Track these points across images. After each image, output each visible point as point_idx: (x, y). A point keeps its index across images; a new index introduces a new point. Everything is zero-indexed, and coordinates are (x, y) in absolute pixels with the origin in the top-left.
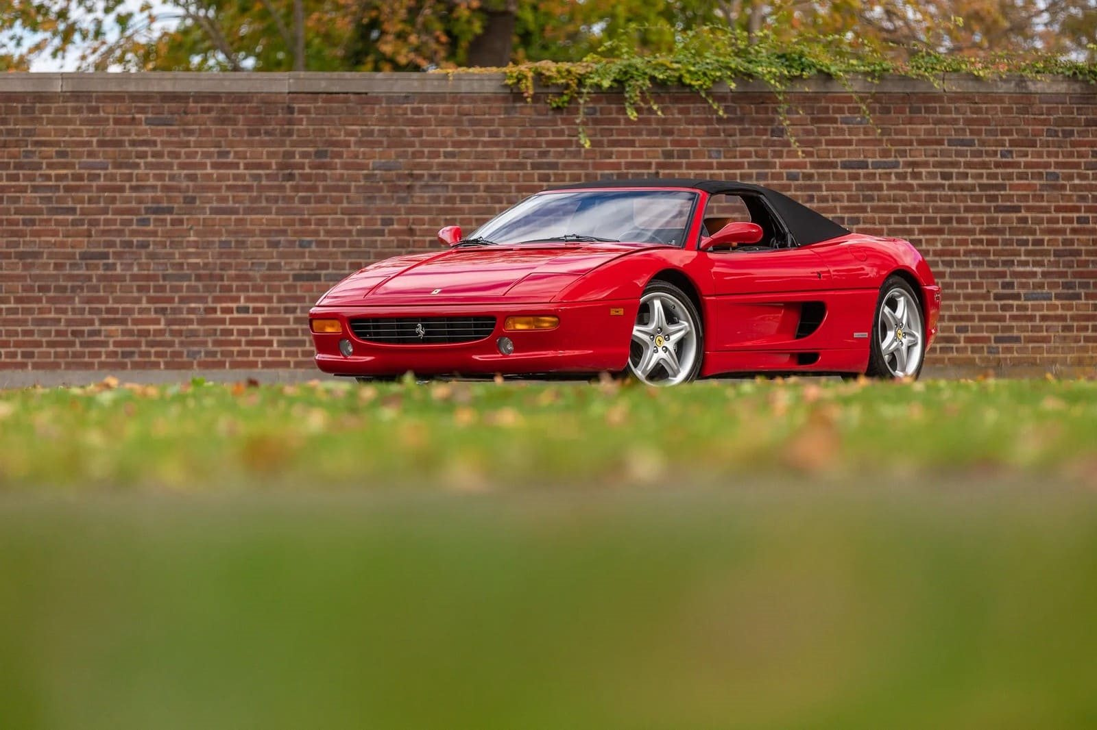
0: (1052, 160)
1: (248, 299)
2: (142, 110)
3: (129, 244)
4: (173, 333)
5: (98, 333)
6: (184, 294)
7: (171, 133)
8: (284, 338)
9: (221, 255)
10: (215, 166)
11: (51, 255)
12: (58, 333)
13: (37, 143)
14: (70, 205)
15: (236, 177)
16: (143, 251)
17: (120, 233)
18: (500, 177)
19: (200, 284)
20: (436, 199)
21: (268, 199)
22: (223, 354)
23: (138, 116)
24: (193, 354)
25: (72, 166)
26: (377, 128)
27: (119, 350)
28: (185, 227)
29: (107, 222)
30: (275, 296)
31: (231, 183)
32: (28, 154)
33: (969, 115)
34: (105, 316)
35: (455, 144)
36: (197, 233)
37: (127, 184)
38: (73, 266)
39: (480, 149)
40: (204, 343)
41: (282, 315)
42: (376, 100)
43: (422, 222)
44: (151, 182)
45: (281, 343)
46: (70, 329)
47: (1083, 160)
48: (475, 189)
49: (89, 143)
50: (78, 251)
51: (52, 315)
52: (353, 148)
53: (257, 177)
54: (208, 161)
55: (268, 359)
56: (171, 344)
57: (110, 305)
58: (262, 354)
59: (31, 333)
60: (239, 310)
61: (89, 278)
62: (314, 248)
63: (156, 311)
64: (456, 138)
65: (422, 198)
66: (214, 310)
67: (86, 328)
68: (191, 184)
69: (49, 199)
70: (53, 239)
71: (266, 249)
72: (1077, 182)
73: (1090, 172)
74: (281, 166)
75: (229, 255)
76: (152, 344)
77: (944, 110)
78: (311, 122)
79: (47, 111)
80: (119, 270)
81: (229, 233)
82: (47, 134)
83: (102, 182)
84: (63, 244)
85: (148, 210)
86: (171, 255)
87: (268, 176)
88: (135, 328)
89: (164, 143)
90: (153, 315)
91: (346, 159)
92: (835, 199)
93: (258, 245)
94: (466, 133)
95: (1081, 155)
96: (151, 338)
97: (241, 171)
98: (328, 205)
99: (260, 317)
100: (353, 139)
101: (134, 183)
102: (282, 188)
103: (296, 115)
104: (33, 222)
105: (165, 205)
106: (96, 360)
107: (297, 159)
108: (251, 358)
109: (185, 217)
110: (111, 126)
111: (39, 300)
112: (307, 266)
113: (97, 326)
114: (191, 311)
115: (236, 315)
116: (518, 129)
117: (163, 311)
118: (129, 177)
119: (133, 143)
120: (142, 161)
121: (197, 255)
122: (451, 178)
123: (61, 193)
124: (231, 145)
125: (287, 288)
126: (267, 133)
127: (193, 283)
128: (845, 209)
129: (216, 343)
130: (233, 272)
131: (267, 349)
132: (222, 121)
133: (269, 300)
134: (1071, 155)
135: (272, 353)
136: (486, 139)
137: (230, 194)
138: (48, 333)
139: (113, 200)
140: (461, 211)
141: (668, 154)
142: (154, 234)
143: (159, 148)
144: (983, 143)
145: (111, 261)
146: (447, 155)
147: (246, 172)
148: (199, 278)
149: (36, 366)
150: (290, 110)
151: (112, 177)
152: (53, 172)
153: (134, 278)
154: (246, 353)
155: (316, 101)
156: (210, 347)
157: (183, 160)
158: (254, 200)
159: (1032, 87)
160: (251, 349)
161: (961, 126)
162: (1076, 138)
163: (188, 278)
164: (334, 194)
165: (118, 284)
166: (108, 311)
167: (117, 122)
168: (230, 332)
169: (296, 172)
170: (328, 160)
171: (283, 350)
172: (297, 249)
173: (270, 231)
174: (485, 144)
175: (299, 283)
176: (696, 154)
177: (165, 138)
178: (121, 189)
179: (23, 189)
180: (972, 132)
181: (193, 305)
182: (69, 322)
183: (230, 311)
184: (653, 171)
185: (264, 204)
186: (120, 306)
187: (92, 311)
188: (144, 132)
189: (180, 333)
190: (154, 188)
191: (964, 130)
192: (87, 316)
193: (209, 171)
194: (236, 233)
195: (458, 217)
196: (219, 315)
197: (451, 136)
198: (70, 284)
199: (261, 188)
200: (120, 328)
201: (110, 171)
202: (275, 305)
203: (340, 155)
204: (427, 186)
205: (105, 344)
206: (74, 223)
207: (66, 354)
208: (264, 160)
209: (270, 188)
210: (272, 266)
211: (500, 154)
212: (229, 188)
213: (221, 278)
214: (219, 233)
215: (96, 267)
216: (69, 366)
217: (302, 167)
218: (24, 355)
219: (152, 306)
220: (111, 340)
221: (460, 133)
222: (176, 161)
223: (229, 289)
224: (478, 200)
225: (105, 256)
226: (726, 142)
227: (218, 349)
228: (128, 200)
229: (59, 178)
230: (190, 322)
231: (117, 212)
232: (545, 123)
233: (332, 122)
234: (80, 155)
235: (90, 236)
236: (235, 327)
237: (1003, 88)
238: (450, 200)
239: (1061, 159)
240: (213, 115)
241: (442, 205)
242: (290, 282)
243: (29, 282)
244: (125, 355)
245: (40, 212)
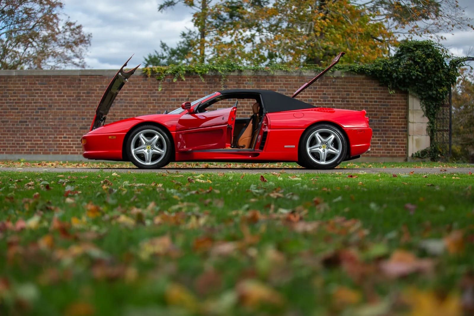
0: (310, 96)
1: (66, 135)
2: (37, 80)
3: (33, 119)
4: (45, 144)
5: (24, 144)
6: (48, 133)
7: (45, 87)
8: (77, 146)
9: (59, 122)
10: (58, 96)
11: (11, 122)
12: (13, 144)
13: (8, 90)
14: (17, 107)
15: (64, 99)
16: (37, 121)
17: (30, 115)
18: (141, 100)
19: (53, 130)
20: (122, 106)
21: (73, 106)
22: (59, 150)
23: (36, 82)
24: (50, 150)
25: (17, 96)
26: (105, 85)
27: (30, 149)
28: (49, 114)
29: (27, 112)
30: (74, 134)
31: (62, 101)
32: (6, 93)
33: (284, 82)
34: (26, 139)
35: (128, 90)
36: (52, 116)
37: (33, 101)
38: (17, 125)
39: (135, 91)
40: (54, 147)
41: (76, 139)
42: (105, 77)
43: (118, 113)
44: (40, 101)
45: (76, 147)
46: (16, 143)
47: (320, 96)
48: (133, 103)
49: (22, 90)
50: (18, 120)
51: (11, 139)
52: (98, 91)
53: (70, 99)
54: (56, 95)
55: (72, 152)
56: (44, 147)
57: (28, 136)
58: (70, 150)
59: (5, 144)
60: (64, 138)
61: (22, 128)
62: (86, 120)
63: (41, 138)
64: (128, 88)
65: (118, 106)
66: (57, 138)
67: (20, 142)
68: (51, 101)
69: (11, 106)
70: (11, 117)
71: (72, 120)
72: (318, 102)
73: (322, 99)
74: (77, 96)
75: (61, 122)
76: (39, 147)
77: (277, 81)
78: (86, 84)
79: (11, 81)
80: (30, 126)
81: (61, 115)
82: (10, 87)
83: (26, 101)
84: (14, 119)
85: (39, 109)
86: (45, 122)
87: (73, 99)
88: (34, 142)
89: (44, 90)
90: (39, 139)
91: (95, 94)
92: (243, 107)
93: (70, 119)
94: (131, 87)
95: (319, 94)
96: (39, 145)
97: (65, 98)
98: (90, 107)
99: (70, 140)
100: (98, 88)
101: (35, 101)
102: (77, 103)
103: (81, 82)
104: (6, 112)
105: (43, 107)
106: (23, 152)
107: (82, 94)
108: (67, 151)
109: (49, 111)
110: (29, 85)
111: (7, 134)
112: (84, 125)
113: (23, 142)
114: (50, 138)
115: (63, 139)
116: (147, 86)
117: (42, 138)
118: (33, 100)
119: (35, 90)
120: (37, 95)
121: (52, 122)
122: (126, 100)
123: (14, 104)
124: (63, 90)
125: (78, 131)
126: (73, 87)
127: (51, 130)
128: (245, 110)
129: (57, 147)
130: (62, 127)
131: (72, 149)
132: (60, 83)
133: (72, 135)
134: (316, 94)
135: (73, 150)
136: (137, 88)
137: (62, 104)
138: (10, 144)
139: (29, 106)
140: (129, 109)
141: (192, 93)
142: (40, 116)
143: (42, 91)
144: (289, 91)
145: (28, 123)
146: (125, 93)
147: (67, 98)
148: (52, 128)
149: (6, 153)
150: (80, 80)
151: (28, 100)
152: (12, 98)
153: (34, 128)
154: (66, 150)
155: (87, 77)
156: (56, 148)
157: (49, 94)
158: (69, 106)
159: (304, 74)
160: (67, 149)
161: (282, 85)
162: (318, 89)
163: (49, 128)
164: (92, 104)
165: (30, 130)
166: (27, 138)
167: (30, 84)
168: (61, 144)
169: (81, 98)
170: (90, 95)
171: (76, 149)
172: (81, 120)
173: (73, 115)
174: (137, 90)
175: (81, 130)
176: (201, 93)
177: (44, 88)
178: (31, 103)
179: (4, 103)
180: (285, 87)
181: (51, 136)
182: (16, 141)
183: (61, 138)
184: (187, 98)
185: (71, 107)
186: (30, 136)
187: (22, 138)
188: (38, 87)
189: (47, 144)
190: (40, 103)
191: (283, 87)
192: (21, 139)
193: (56, 98)
194: (63, 115)
195: (128, 111)
196: (58, 139)
197: (127, 87)
198: (16, 130)
199: (71, 103)
200: (30, 142)
201: (28, 98)
202: (74, 136)
203: (94, 93)
204: (119, 102)
205: (25, 147)
206: (18, 112)
207: (15, 150)
208: (72, 94)
209: (74, 103)
210: (74, 125)
211: (141, 93)
212: (62, 102)
213: (59, 128)
214: (58, 116)
215: (24, 125)
216: (15, 153)
217: (83, 96)
218: (3, 150)
219: (39, 136)
220: (27, 146)
221: (129, 87)
222: (47, 95)
223: (61, 131)
224: (134, 106)
225: (26, 122)
226: (209, 89)
227: (58, 149)
228: (33, 106)
229: (14, 100)
230: (50, 141)
231: (30, 109)
232: (155, 84)
233: (92, 84)
234: (19, 93)
235: (22, 116)
236: (63, 143)
237: (295, 74)
238: (126, 106)
239: (313, 95)
240: (58, 81)
241: (124, 108)
242: (79, 129)
243: (5, 129)
244: (31, 150)
245: (8, 109)
